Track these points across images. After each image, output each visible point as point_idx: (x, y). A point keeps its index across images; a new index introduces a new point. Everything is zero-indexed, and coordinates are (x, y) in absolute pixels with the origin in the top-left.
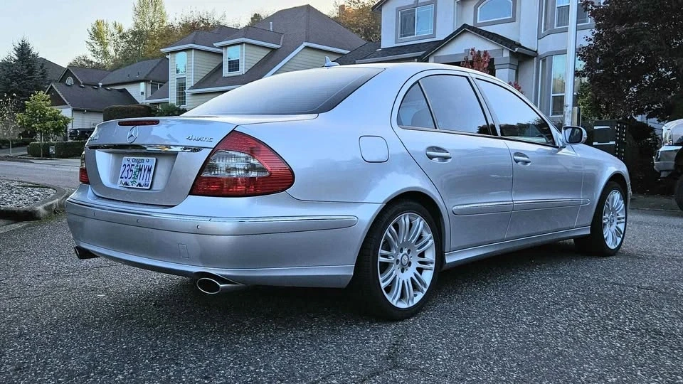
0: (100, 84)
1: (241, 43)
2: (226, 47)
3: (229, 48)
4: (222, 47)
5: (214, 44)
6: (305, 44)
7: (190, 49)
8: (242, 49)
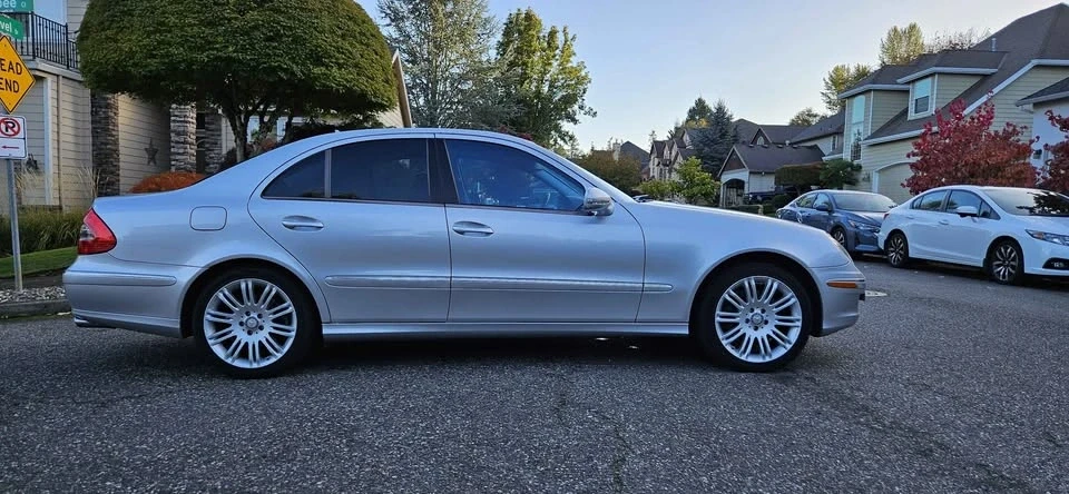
0: (787, 142)
1: (932, 75)
2: (913, 81)
3: (918, 84)
4: (909, 83)
5: (899, 81)
6: (1035, 62)
7: (869, 91)
8: (933, 83)
